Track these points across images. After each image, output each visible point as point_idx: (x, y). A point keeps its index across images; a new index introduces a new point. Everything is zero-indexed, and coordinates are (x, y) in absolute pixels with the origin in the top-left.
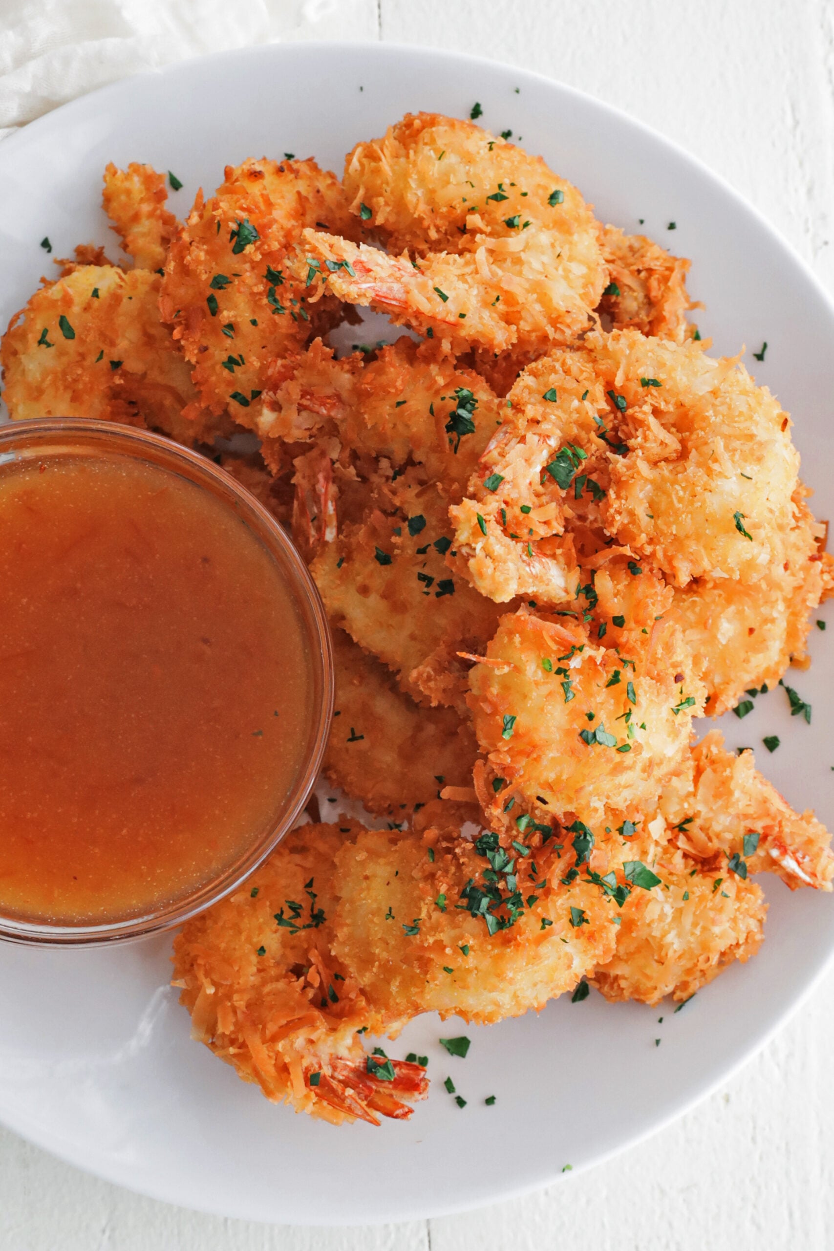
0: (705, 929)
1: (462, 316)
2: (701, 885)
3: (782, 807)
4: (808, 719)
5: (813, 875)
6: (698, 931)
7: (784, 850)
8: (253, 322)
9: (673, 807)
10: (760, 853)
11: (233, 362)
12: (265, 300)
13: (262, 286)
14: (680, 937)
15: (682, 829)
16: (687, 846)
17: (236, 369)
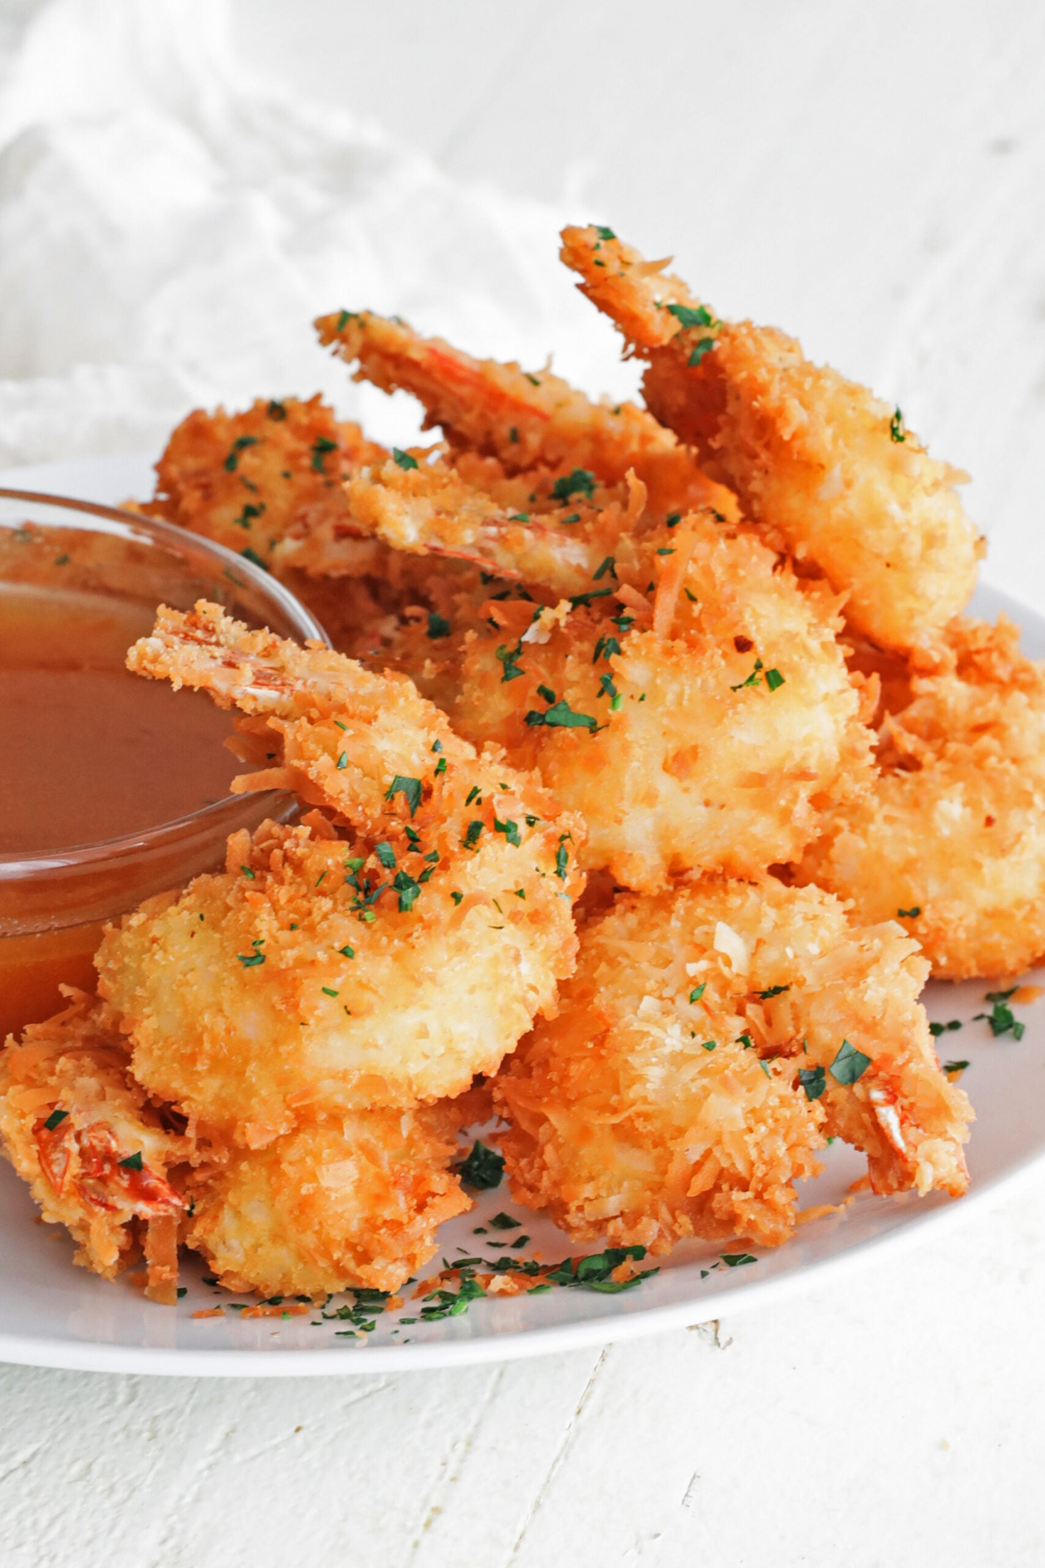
2: (741, 1055)
5: (916, 1151)
6: (695, 1089)
7: (891, 1099)
8: (287, 475)
9: (770, 955)
10: (858, 1088)
11: (250, 512)
12: (306, 462)
13: (303, 446)
14: (667, 1081)
15: (765, 995)
16: (760, 1023)
17: (255, 523)
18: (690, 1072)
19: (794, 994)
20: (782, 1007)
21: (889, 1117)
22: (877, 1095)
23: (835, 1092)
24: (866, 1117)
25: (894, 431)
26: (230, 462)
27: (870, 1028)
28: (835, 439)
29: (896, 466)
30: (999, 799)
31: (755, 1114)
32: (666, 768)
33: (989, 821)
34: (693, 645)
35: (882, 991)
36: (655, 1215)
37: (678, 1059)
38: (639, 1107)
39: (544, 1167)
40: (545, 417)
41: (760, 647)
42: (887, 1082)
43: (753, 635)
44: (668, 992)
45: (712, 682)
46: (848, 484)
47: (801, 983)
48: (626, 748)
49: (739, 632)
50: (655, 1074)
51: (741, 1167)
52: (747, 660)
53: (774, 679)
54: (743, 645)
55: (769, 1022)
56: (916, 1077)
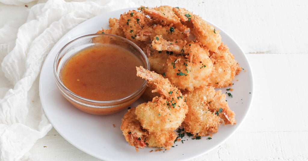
0: (208, 119)
1: (168, 17)
2: (209, 112)
3: (228, 107)
4: (232, 97)
5: (230, 120)
6: (206, 119)
7: (226, 114)
8: (135, 25)
9: (209, 98)
10: (222, 113)
11: (131, 31)
12: (137, 23)
13: (136, 20)
14: (203, 118)
15: (209, 103)
16: (209, 106)
17: (132, 32)
18: (205, 116)
19: (213, 102)
20: (212, 104)
21: (227, 116)
22: (225, 114)
23: (220, 114)
24: (224, 117)
25: (214, 32)
26: (128, 24)
27: (222, 105)
28: (208, 34)
29: (215, 36)
30: (225, 67)
31: (213, 120)
32: (194, 79)
33: (224, 71)
34: (195, 63)
35: (222, 101)
36: (203, 132)
37: (204, 115)
38: (201, 122)
39: (189, 128)
40: (166, 19)
41: (203, 62)
42: (225, 112)
43: (202, 61)
44: (199, 105)
45: (198, 67)
46: (210, 39)
47: (213, 101)
48: (189, 78)
49: (200, 61)
50: (201, 117)
51: (212, 126)
52: (201, 64)
53: (205, 66)
54: (201, 62)
55: (210, 106)
56: (228, 111)
